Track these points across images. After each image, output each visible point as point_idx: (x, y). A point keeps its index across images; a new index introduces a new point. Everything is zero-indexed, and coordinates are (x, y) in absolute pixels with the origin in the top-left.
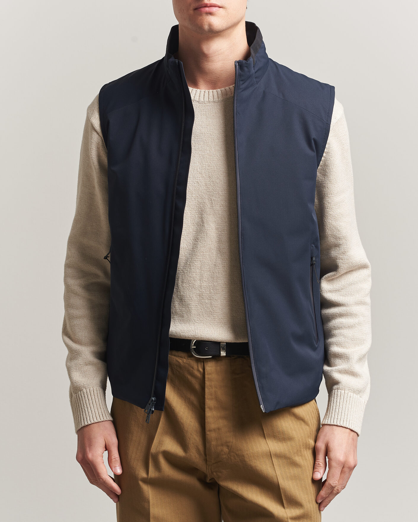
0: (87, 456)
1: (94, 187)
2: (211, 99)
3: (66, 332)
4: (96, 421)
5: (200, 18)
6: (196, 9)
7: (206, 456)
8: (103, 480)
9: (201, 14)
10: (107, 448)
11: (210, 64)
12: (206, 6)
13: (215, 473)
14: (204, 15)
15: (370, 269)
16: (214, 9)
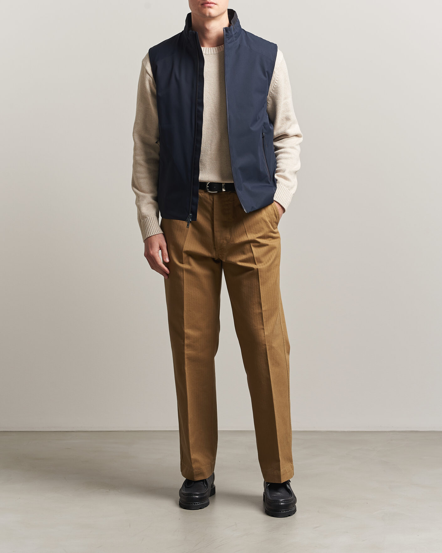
0: (150, 253)
1: (149, 104)
2: (212, 52)
3: (134, 185)
4: (154, 234)
5: (204, 9)
6: (202, 4)
7: (215, 246)
8: (159, 265)
9: (205, 7)
10: (161, 248)
11: (210, 34)
12: (208, 3)
13: (220, 256)
14: (207, 8)
15: (303, 137)
16: (212, 5)
